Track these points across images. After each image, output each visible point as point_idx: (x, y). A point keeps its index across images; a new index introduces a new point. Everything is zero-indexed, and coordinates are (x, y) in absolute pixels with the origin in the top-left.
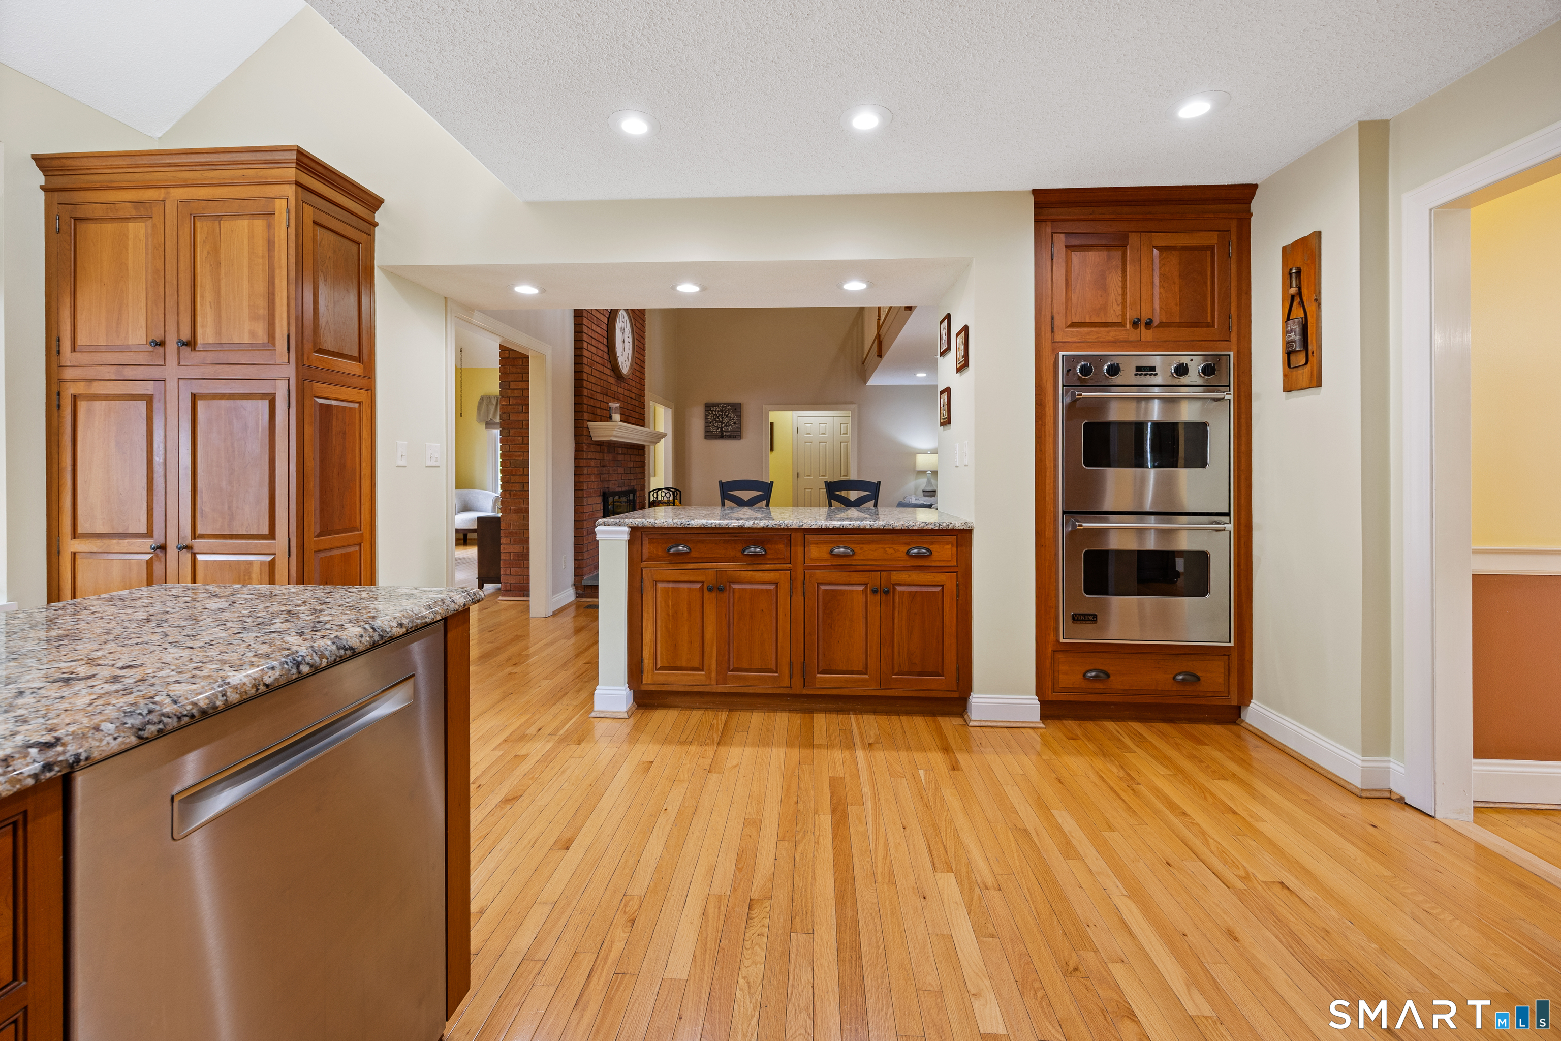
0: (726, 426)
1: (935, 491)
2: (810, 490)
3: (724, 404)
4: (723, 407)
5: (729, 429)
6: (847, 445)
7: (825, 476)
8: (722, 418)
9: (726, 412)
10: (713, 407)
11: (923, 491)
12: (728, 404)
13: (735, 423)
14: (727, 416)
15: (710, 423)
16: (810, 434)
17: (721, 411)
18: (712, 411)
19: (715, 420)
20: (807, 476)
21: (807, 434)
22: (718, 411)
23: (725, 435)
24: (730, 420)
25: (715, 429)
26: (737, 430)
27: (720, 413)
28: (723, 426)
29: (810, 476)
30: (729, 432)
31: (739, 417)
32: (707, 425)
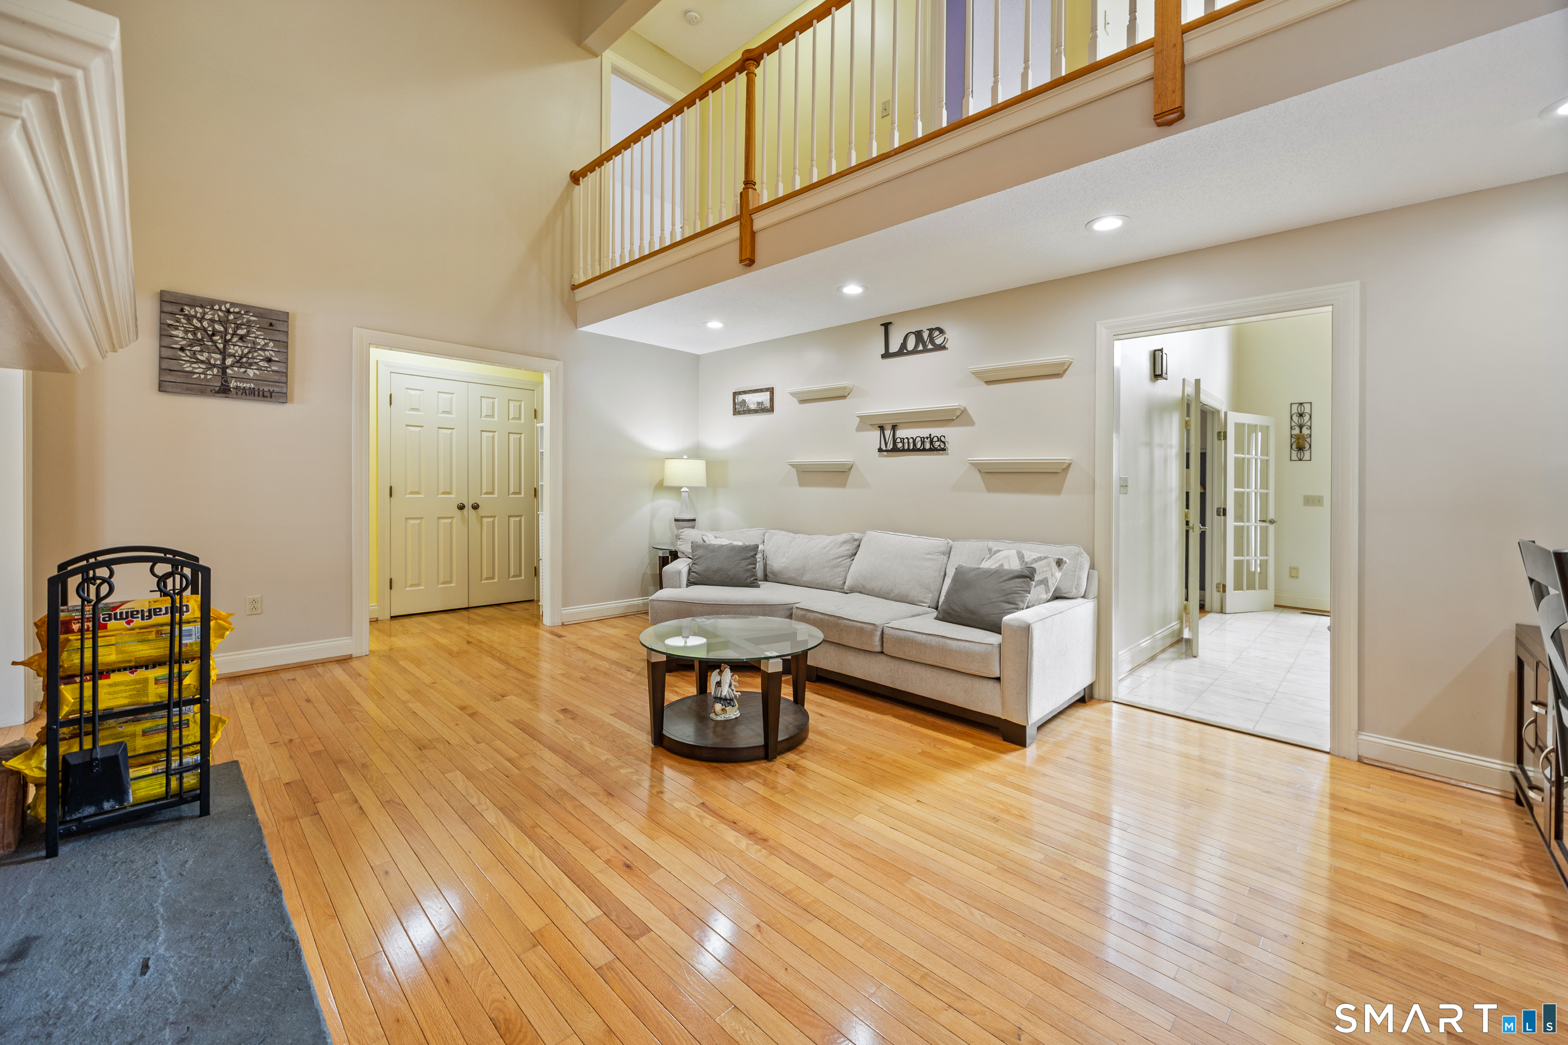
0: (238, 362)
1: (694, 520)
2: (418, 521)
3: (233, 305)
4: (228, 311)
5: (251, 373)
6: (493, 437)
7: (449, 493)
8: (226, 342)
9: (238, 327)
10: (192, 306)
11: (676, 520)
12: (248, 309)
13: (269, 360)
14: (242, 338)
15: (182, 349)
16: (417, 410)
17: (224, 322)
18: (189, 318)
19: (200, 342)
20: (412, 493)
21: (412, 409)
22: (212, 321)
23: (237, 388)
24: (253, 349)
25: (199, 368)
26: (276, 378)
27: (218, 327)
28: (229, 361)
29: (418, 493)
30: (249, 380)
31: (283, 346)
32: (167, 353)
